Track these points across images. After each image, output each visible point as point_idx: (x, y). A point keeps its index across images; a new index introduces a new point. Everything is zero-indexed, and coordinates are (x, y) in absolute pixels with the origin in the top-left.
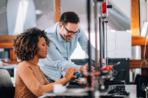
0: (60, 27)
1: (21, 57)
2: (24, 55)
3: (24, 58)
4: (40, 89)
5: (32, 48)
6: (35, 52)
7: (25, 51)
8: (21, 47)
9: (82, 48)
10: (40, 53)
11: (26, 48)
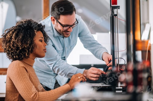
0: (53, 21)
1: (13, 56)
2: (16, 53)
3: (17, 57)
4: (35, 96)
5: (27, 44)
6: (30, 50)
7: (18, 48)
8: (13, 42)
9: (83, 45)
10: (37, 51)
11: (19, 44)
